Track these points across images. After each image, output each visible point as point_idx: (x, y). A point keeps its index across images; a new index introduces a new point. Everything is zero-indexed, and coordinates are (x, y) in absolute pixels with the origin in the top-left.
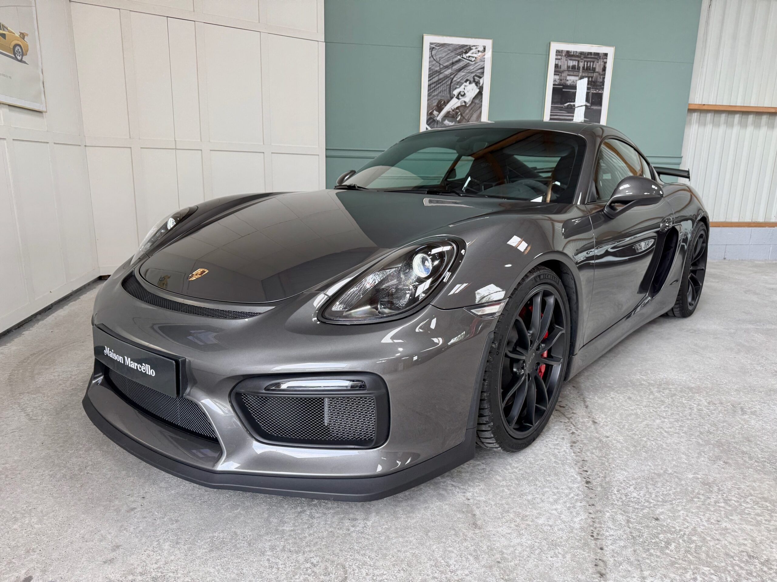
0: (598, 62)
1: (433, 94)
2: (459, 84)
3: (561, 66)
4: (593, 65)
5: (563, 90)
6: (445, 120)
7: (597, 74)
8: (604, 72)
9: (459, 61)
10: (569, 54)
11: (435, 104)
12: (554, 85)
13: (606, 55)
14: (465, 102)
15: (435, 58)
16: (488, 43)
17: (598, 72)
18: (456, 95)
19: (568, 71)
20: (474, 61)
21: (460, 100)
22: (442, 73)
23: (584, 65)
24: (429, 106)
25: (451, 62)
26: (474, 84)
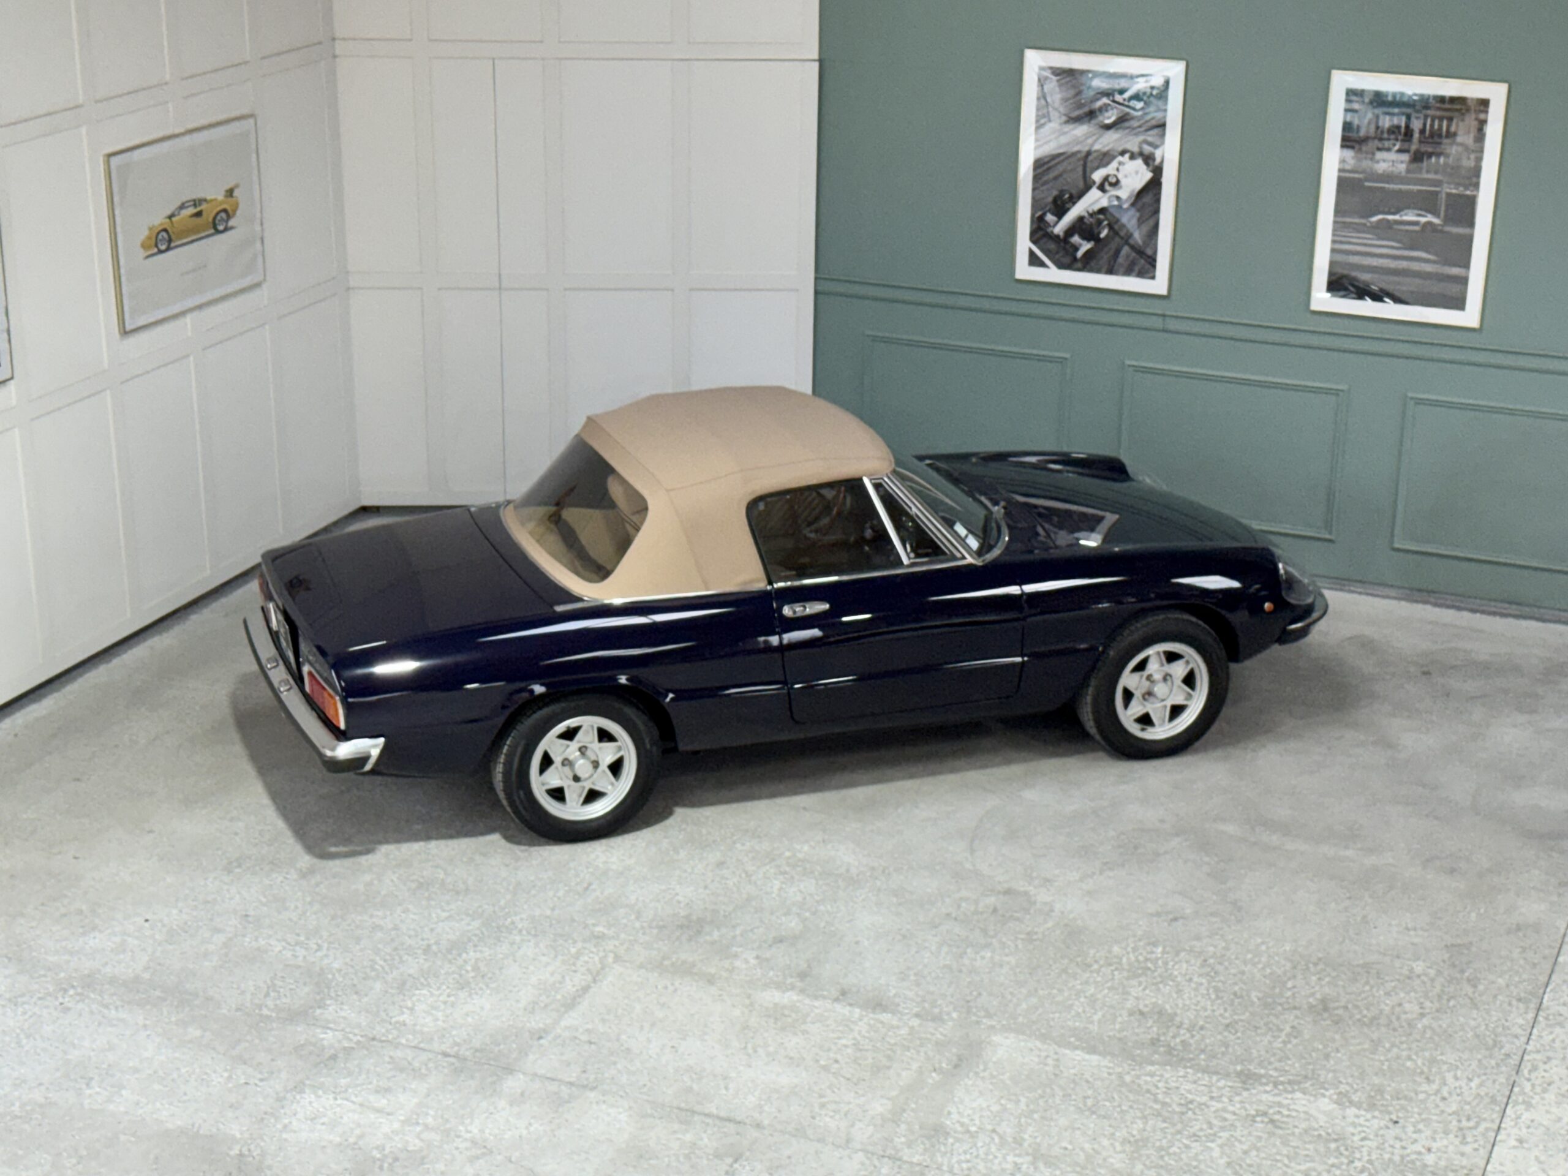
0: (1463, 120)
1: (1045, 178)
2: (1106, 159)
3: (1358, 127)
4: (1448, 127)
5: (1367, 184)
6: (1072, 235)
7: (1460, 149)
8: (1478, 145)
9: (1106, 106)
10: (1379, 100)
11: (1050, 199)
12: (1340, 170)
13: (1484, 103)
14: (1118, 198)
15: (1049, 100)
16: (1174, 71)
17: (1461, 144)
18: (1097, 184)
19: (1381, 139)
20: (1142, 109)
21: (1108, 195)
22: (1065, 133)
23: (1425, 125)
24: (1036, 203)
25: (1086, 109)
26: (1139, 162)
